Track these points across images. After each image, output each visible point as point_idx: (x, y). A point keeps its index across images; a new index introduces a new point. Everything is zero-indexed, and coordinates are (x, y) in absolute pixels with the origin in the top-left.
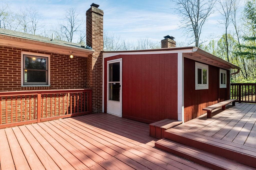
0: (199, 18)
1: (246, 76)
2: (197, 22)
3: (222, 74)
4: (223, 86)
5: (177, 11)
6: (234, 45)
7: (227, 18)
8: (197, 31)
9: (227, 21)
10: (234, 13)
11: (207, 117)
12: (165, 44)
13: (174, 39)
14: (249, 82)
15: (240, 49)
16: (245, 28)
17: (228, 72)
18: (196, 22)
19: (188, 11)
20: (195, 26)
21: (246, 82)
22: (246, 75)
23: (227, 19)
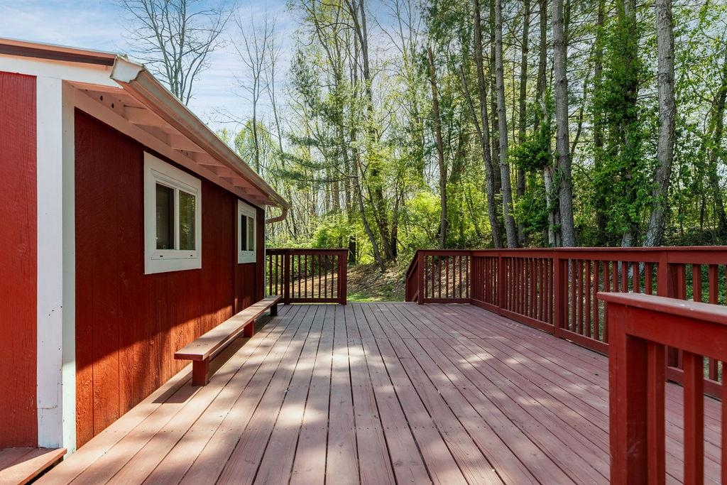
0: (186, 49)
1: (295, 232)
2: (180, 59)
3: (244, 218)
4: (246, 257)
6: (270, 153)
7: (256, 76)
8: (181, 89)
9: (257, 84)
10: (271, 67)
11: (191, 381)
14: (300, 246)
15: (283, 164)
16: (293, 116)
17: (261, 213)
18: (177, 58)
19: (151, 12)
20: (174, 69)
21: (296, 246)
22: (295, 229)
23: (256, 79)
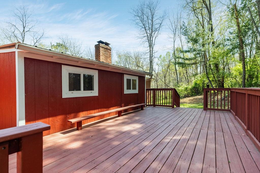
3: (129, 80)
4: (130, 92)
5: (134, 22)
12: (98, 49)
13: (109, 45)
17: (141, 78)
23: (175, 34)
